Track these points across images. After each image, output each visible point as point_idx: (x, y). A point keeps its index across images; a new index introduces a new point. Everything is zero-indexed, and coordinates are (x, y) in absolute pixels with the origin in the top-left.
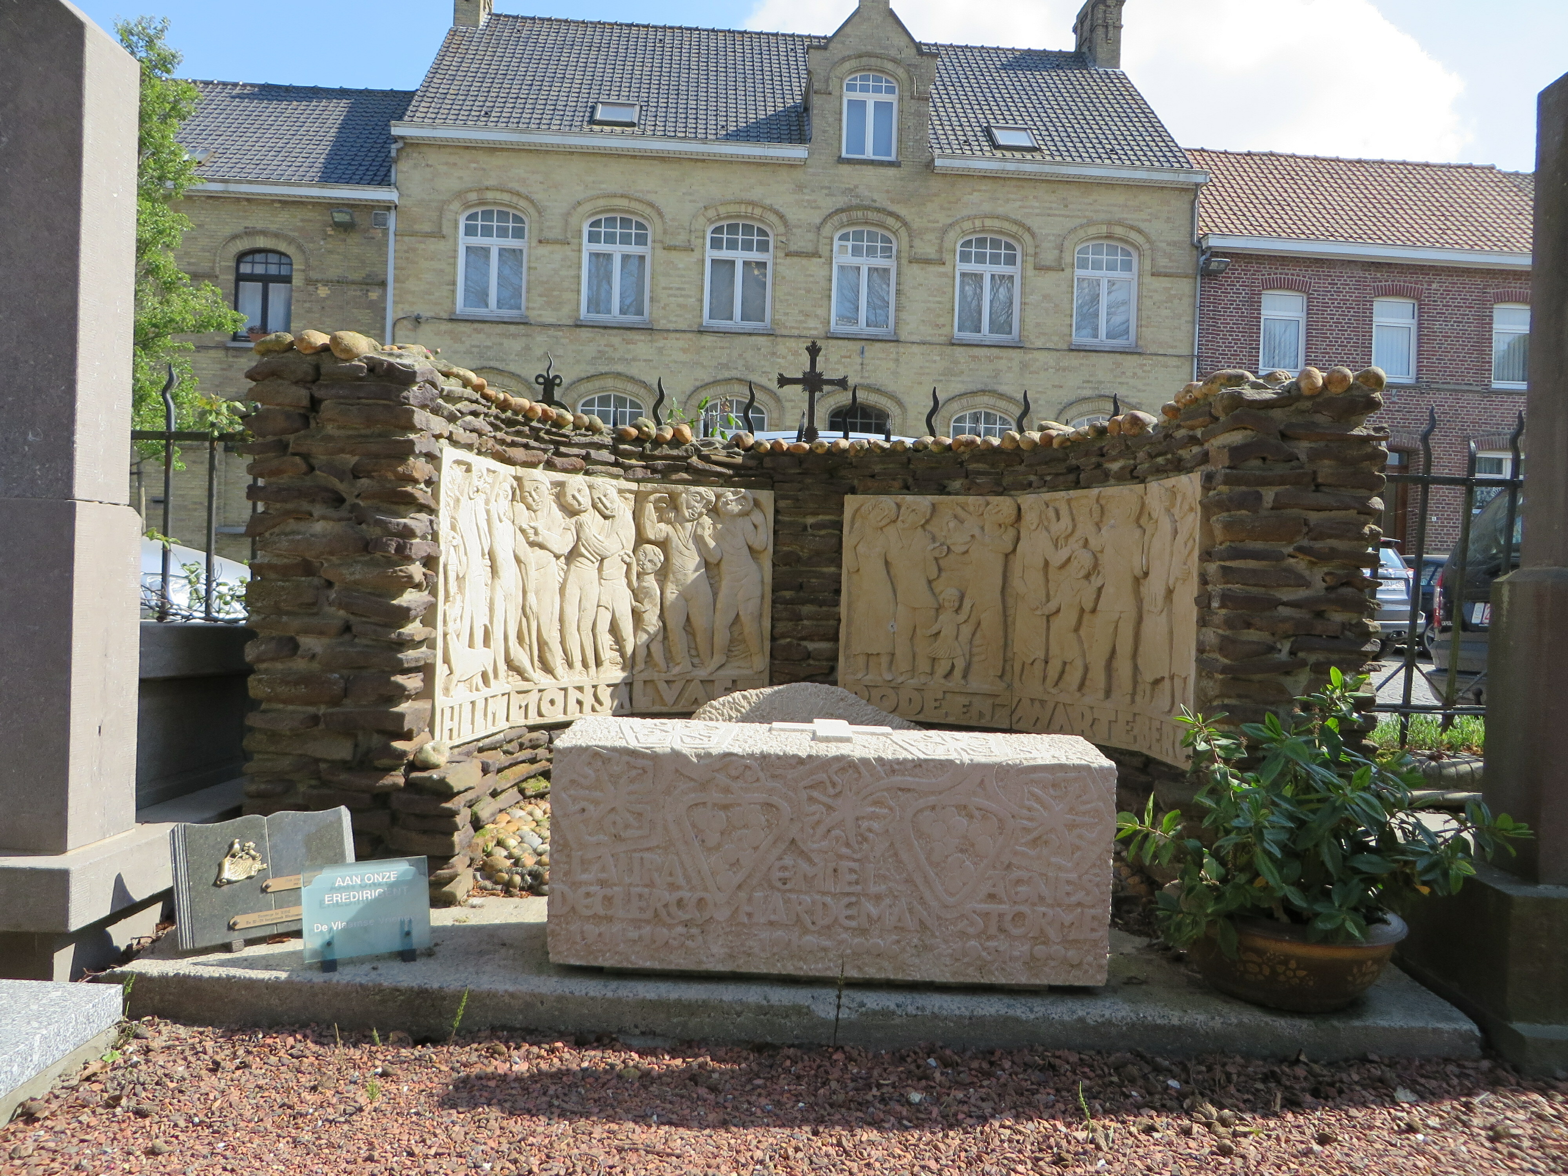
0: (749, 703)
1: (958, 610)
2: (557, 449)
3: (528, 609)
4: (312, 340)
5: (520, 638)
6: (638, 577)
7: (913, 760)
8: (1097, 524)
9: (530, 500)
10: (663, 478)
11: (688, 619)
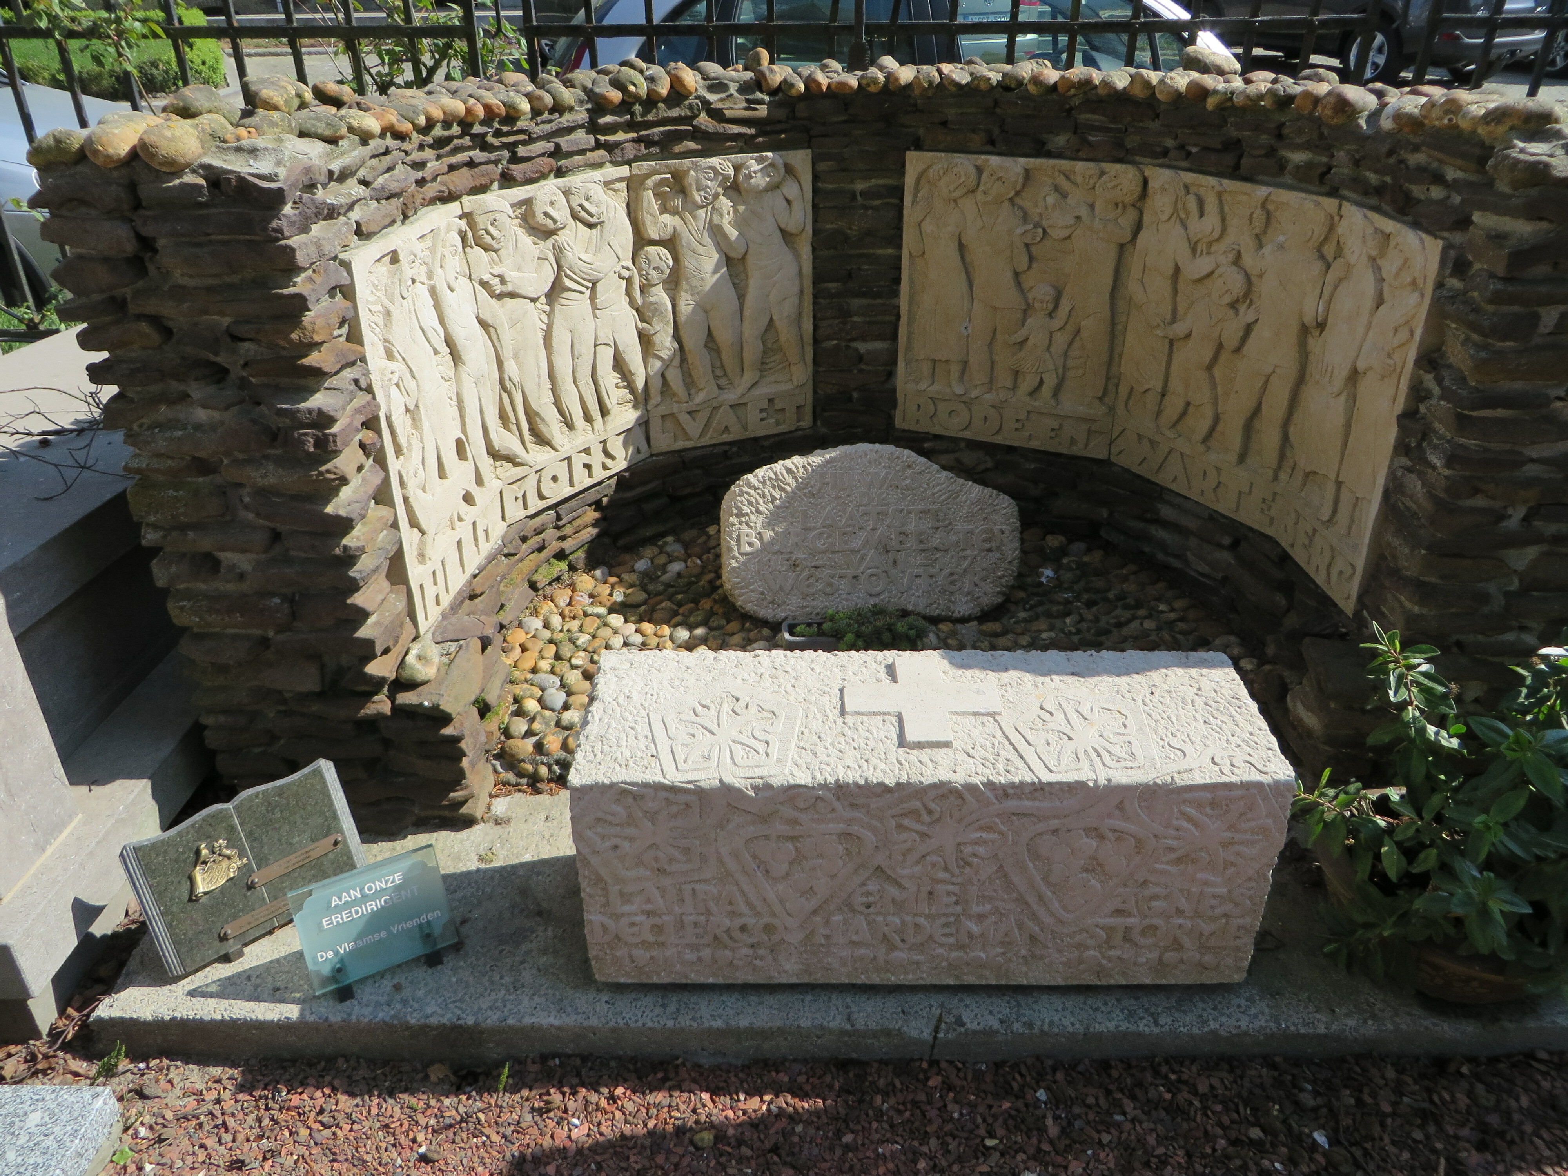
0: (795, 478)
1: (1051, 315)
2: (514, 154)
3: (508, 384)
4: (111, 151)
5: (503, 416)
6: (642, 291)
7: (1033, 783)
8: (1257, 236)
9: (488, 239)
10: (662, 151)
11: (710, 333)
